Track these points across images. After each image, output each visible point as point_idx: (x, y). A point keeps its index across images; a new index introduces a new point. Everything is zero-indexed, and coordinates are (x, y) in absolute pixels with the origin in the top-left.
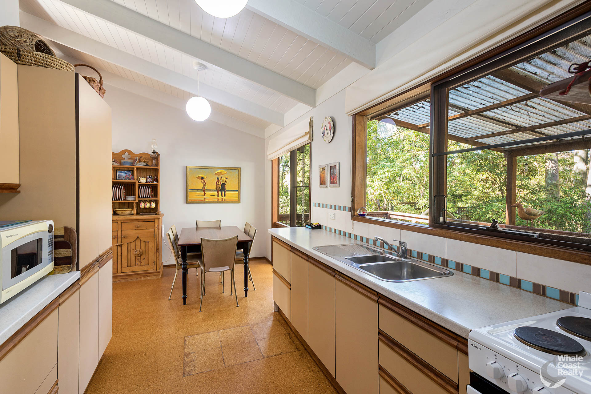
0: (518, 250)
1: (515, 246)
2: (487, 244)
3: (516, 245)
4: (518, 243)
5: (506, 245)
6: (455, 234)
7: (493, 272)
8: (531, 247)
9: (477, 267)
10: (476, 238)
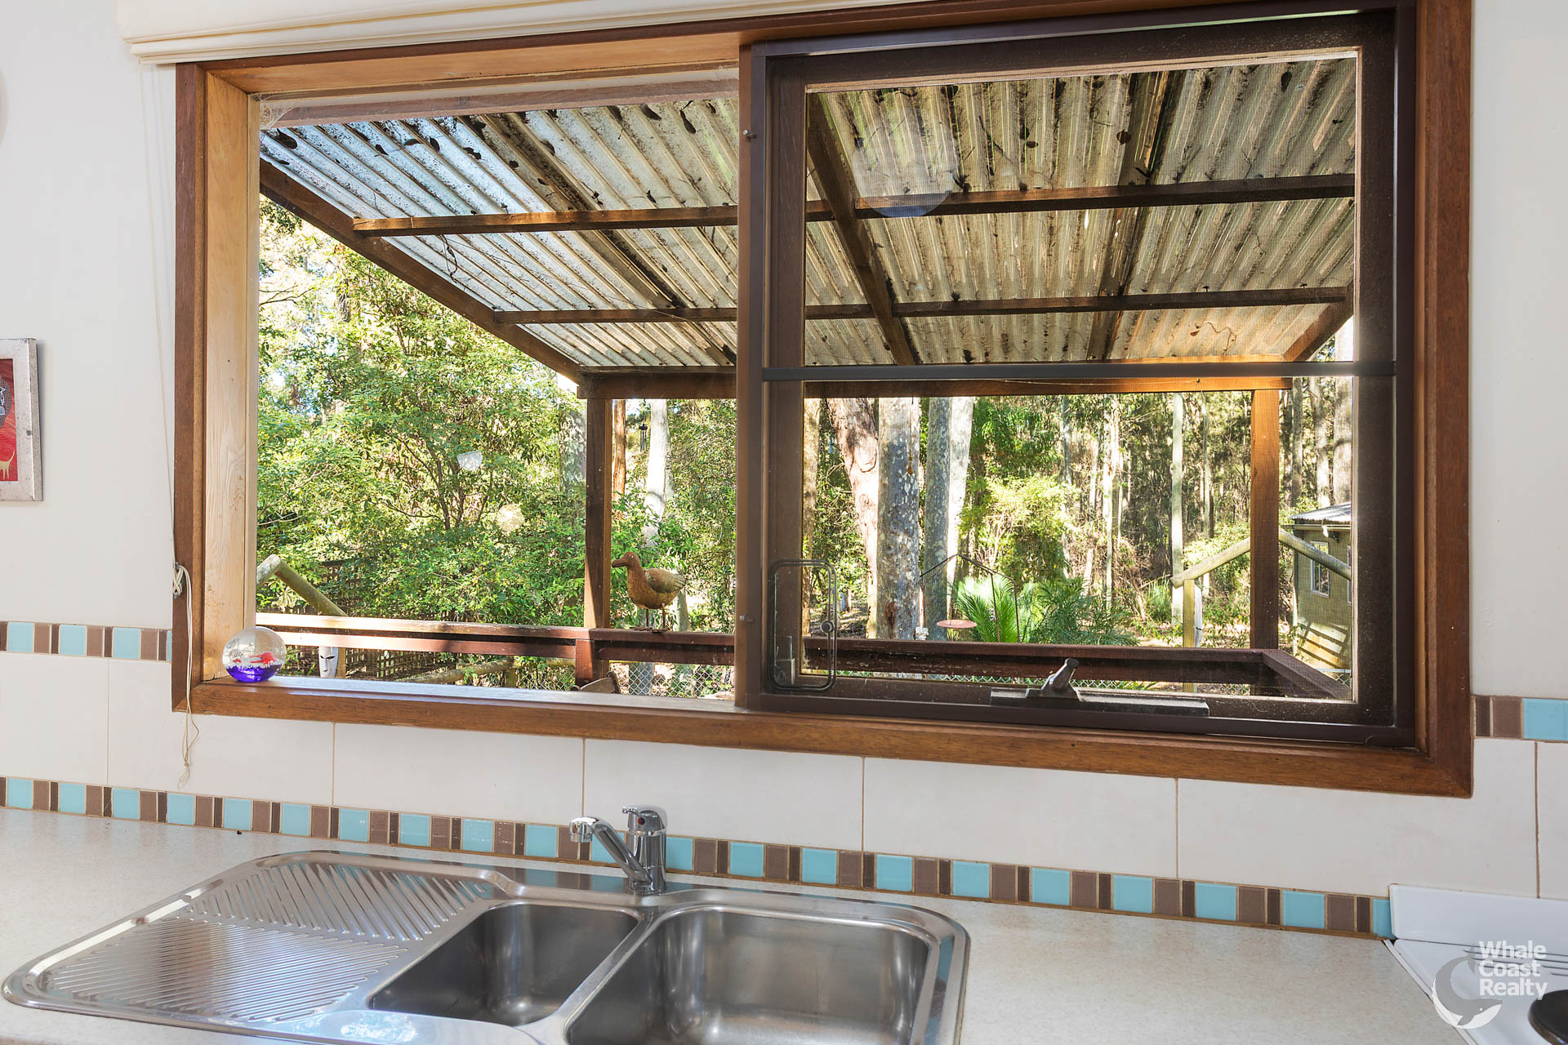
0: (1185, 773)
1: (1175, 759)
2: (1064, 764)
3: (1177, 756)
4: (1184, 745)
5: (1141, 757)
6: (913, 733)
7: (1084, 872)
8: (1232, 757)
9: (1014, 866)
10: (1014, 745)
